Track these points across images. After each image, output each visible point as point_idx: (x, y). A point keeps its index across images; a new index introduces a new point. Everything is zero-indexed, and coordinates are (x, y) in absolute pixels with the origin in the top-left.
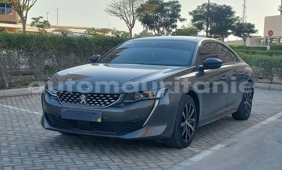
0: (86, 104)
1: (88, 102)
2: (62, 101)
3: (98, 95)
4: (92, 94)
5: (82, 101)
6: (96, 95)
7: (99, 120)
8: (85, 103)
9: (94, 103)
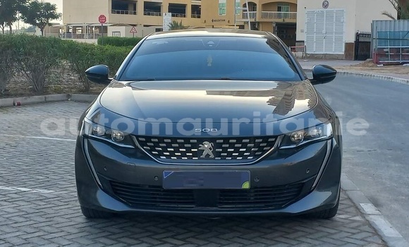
0: (214, 159)
1: (218, 154)
2: (158, 156)
3: (239, 139)
4: (226, 140)
5: (205, 153)
6: (235, 141)
7: (246, 186)
8: (212, 156)
9: (231, 156)
